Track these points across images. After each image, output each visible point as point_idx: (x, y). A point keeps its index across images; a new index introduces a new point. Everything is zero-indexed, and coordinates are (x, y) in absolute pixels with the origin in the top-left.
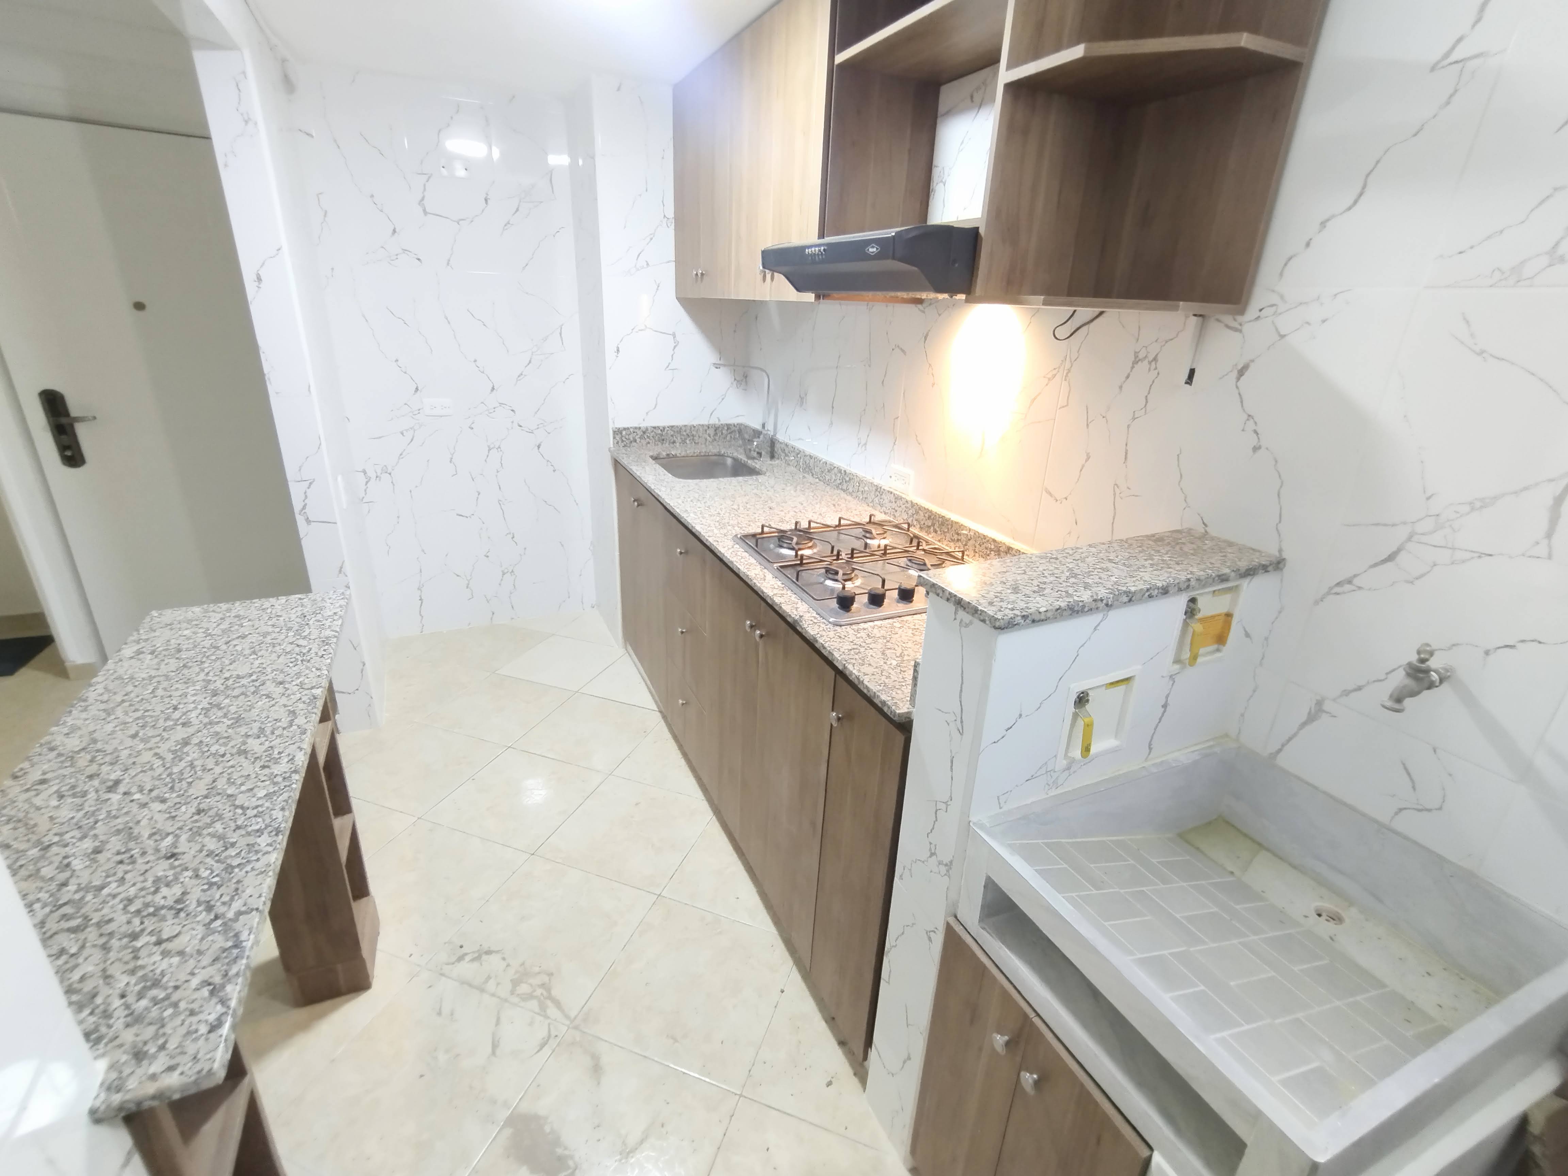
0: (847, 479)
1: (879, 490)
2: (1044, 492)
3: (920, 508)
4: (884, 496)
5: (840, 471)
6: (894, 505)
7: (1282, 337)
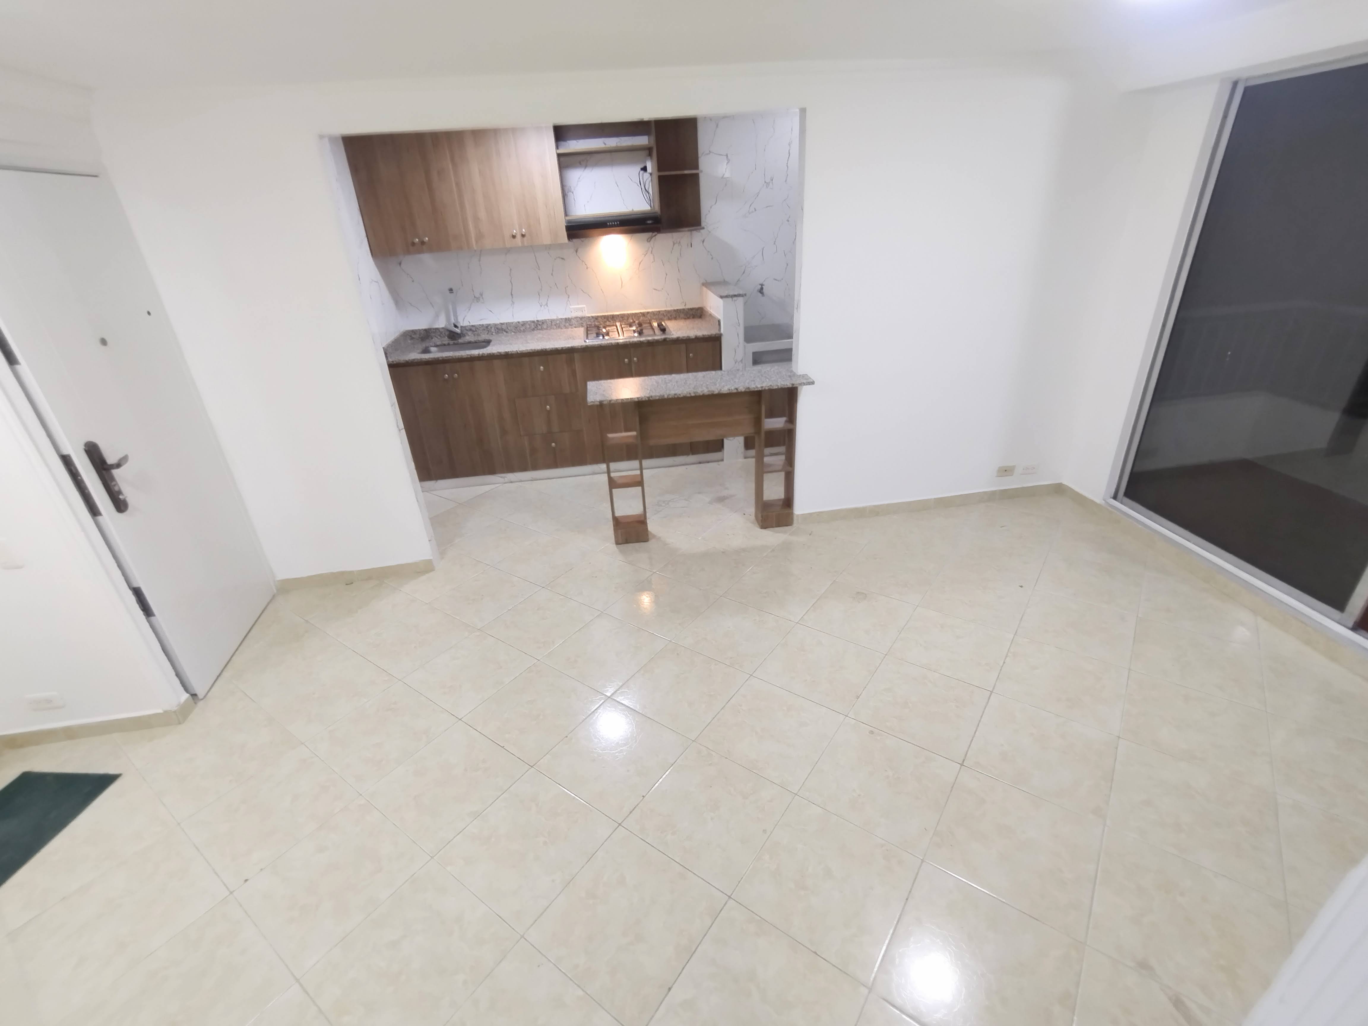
0: (541, 323)
1: (568, 320)
2: (654, 290)
3: (598, 317)
4: (572, 320)
5: (533, 322)
6: (581, 322)
7: (710, 232)
